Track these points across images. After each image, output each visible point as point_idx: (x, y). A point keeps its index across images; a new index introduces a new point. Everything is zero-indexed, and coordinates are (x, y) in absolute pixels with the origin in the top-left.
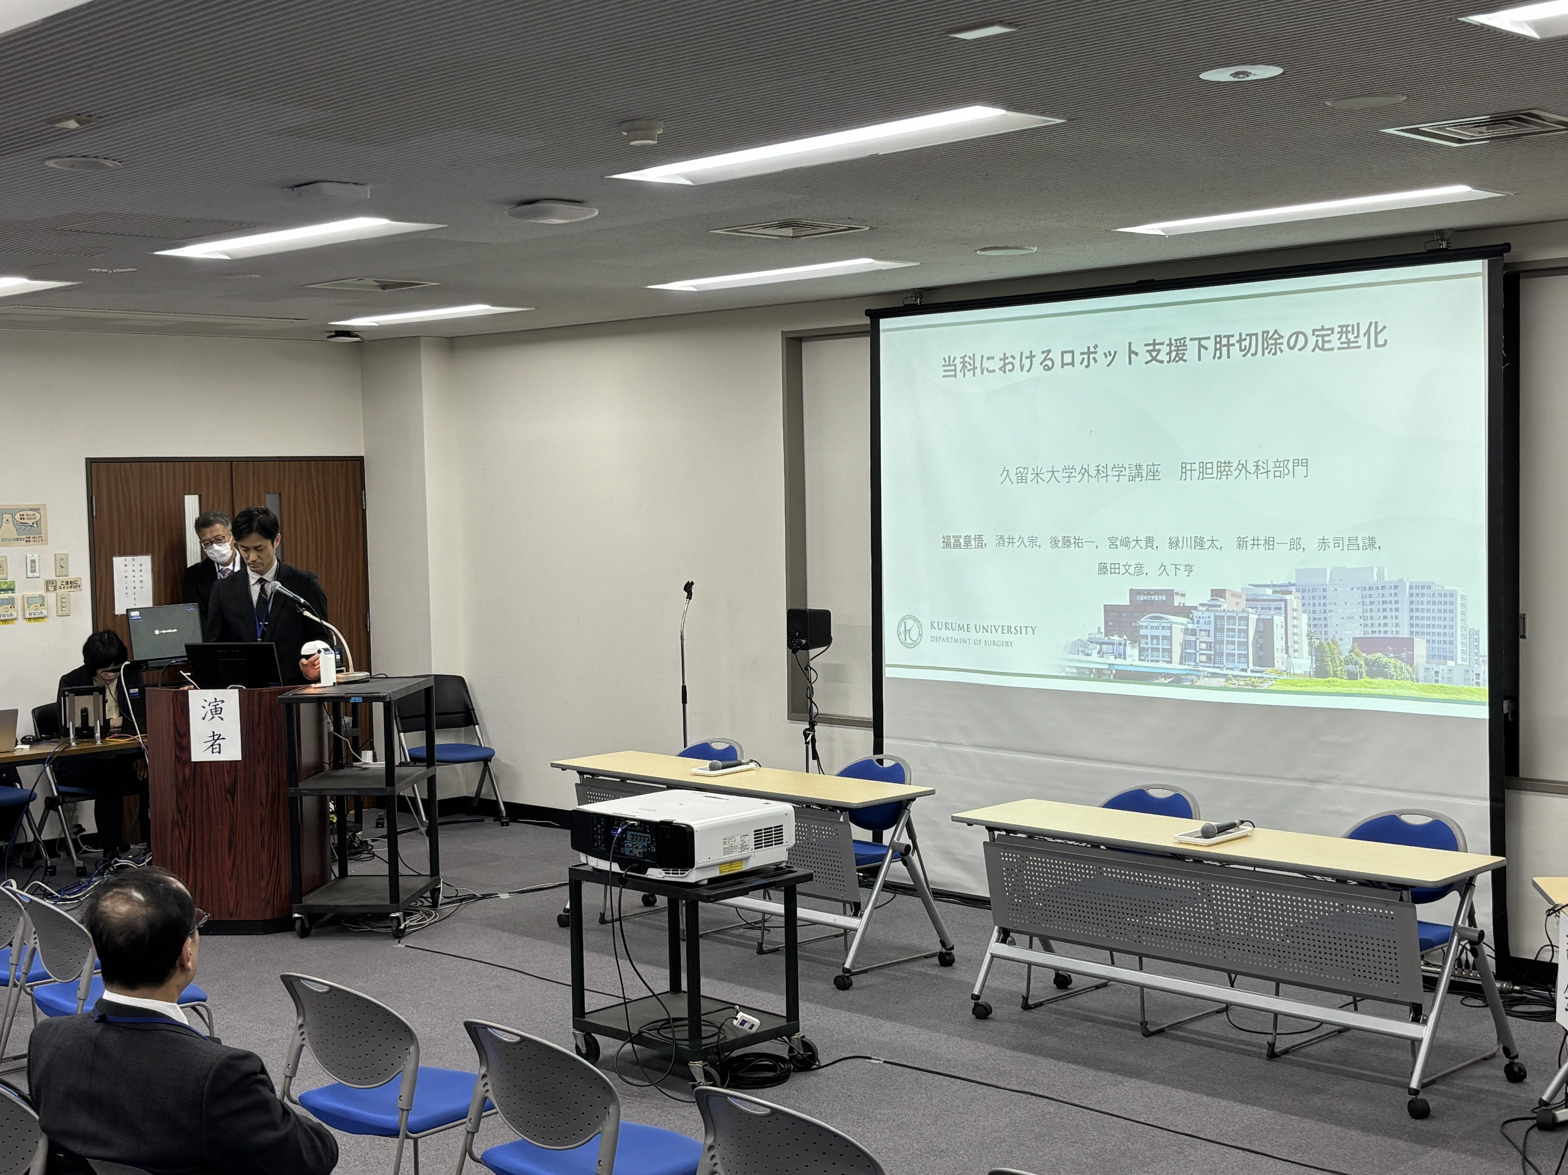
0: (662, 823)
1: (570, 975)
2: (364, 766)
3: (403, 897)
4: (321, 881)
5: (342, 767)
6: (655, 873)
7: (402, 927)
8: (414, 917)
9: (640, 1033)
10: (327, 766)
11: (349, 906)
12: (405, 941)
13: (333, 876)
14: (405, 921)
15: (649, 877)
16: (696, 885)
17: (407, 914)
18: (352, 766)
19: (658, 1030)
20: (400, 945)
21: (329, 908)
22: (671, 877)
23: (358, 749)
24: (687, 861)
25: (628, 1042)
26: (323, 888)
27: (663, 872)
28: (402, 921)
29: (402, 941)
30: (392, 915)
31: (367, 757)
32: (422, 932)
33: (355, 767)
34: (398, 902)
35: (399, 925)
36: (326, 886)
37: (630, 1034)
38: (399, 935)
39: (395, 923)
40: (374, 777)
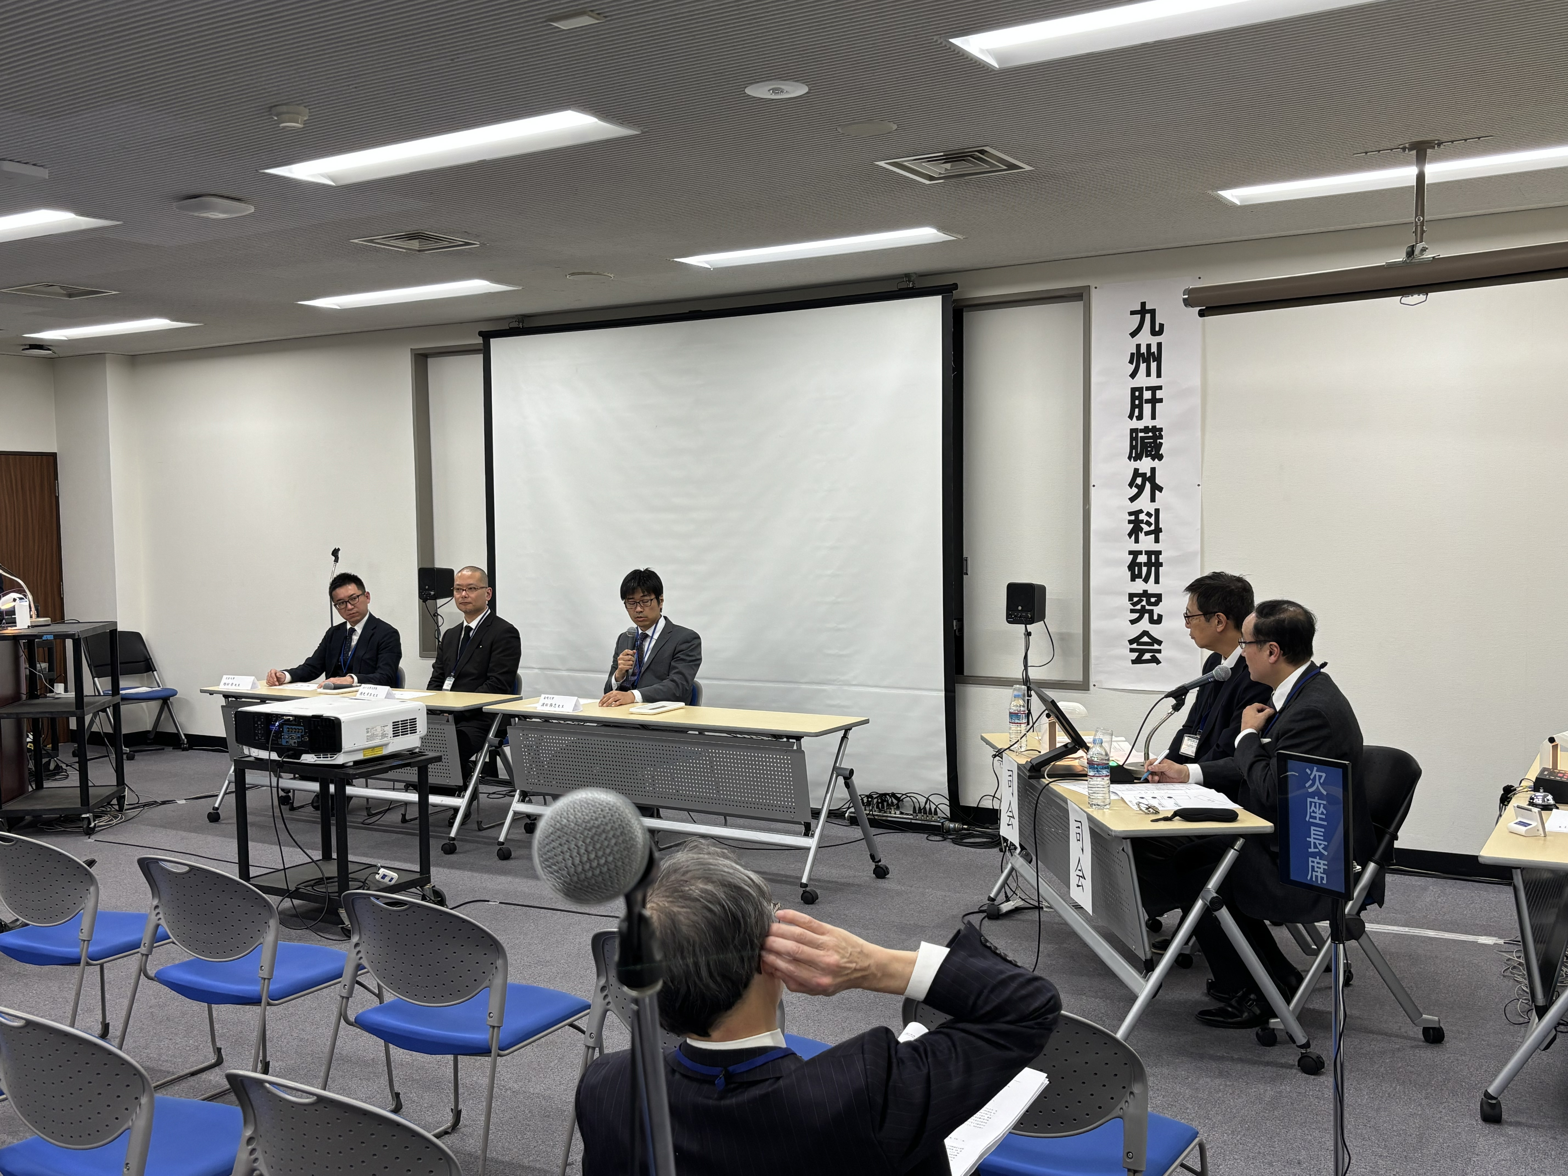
0: (314, 717)
1: (237, 856)
2: (57, 696)
3: (92, 802)
4: (20, 792)
5: (37, 697)
6: (308, 758)
7: (92, 825)
8: (102, 819)
9: (297, 889)
10: (24, 697)
11: (45, 810)
12: (94, 837)
13: (30, 787)
14: (94, 821)
15: (303, 762)
16: (342, 766)
17: (96, 817)
18: (46, 697)
19: (312, 886)
20: (90, 840)
21: (28, 812)
22: (322, 761)
23: (52, 682)
24: (335, 746)
25: (287, 897)
26: (21, 798)
27: (315, 757)
28: (92, 820)
29: (92, 837)
30: (83, 816)
31: (59, 688)
32: (109, 829)
33: (49, 697)
34: (88, 805)
35: (90, 823)
36: (24, 796)
37: (288, 890)
38: (90, 832)
39: (86, 822)
40: (67, 704)
